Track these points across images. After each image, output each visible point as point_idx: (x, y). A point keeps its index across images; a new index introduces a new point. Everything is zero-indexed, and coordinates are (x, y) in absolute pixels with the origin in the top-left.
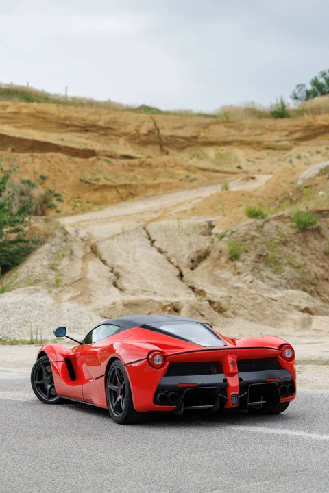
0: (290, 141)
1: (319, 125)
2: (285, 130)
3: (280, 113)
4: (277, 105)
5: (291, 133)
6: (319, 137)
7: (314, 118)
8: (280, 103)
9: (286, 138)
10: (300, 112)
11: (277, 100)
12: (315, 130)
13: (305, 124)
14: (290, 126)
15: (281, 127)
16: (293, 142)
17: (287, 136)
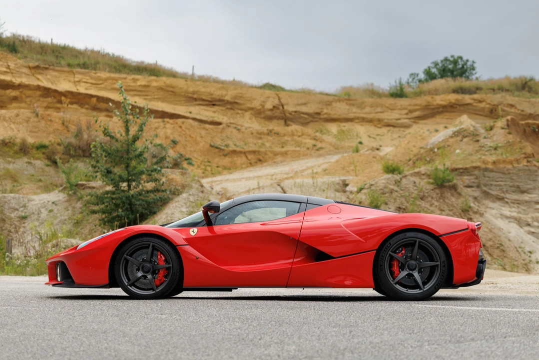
0: (410, 119)
1: (438, 104)
2: (406, 109)
3: (399, 94)
4: (396, 86)
5: (411, 111)
6: (437, 117)
7: (432, 98)
8: (398, 85)
9: (405, 116)
10: (419, 94)
11: (396, 82)
12: (433, 109)
13: (424, 103)
14: (410, 105)
15: (401, 105)
16: (412, 120)
17: (407, 114)
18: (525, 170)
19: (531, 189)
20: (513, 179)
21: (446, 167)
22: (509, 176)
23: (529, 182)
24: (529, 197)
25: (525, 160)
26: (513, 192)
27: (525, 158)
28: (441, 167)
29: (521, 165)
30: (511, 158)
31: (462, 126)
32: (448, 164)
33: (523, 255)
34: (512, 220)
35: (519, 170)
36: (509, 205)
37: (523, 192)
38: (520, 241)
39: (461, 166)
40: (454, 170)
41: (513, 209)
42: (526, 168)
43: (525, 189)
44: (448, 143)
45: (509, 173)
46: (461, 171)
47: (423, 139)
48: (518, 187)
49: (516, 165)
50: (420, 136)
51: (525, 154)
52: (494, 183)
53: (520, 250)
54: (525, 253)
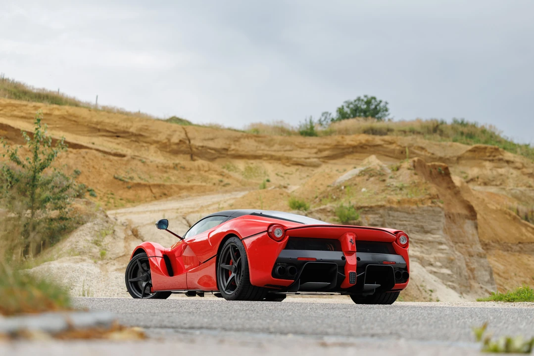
0: (319, 158)
1: (348, 144)
2: (315, 148)
3: (309, 132)
4: (306, 125)
5: (320, 151)
6: (347, 157)
7: (342, 138)
8: (309, 123)
9: (315, 155)
10: (328, 133)
11: (306, 120)
12: (343, 149)
13: (334, 143)
14: (319, 144)
15: (311, 144)
16: (321, 160)
17: (316, 153)
18: (430, 210)
19: (435, 229)
20: (417, 219)
21: (352, 204)
22: (413, 216)
23: (433, 223)
24: (433, 238)
25: (430, 201)
26: (417, 232)
27: (430, 198)
28: (346, 205)
29: (426, 206)
30: (415, 198)
31: (370, 166)
32: (354, 202)
33: (424, 293)
34: (415, 259)
35: (424, 211)
36: (413, 245)
37: (426, 232)
38: (422, 279)
39: (366, 205)
40: (359, 208)
41: (416, 249)
42: (431, 209)
43: (429, 230)
44: (355, 182)
45: (414, 213)
46: (366, 209)
47: (331, 177)
48: (422, 227)
49: (420, 205)
50: (328, 174)
51: (430, 194)
52: (399, 222)
53: (421, 288)
54: (426, 291)
